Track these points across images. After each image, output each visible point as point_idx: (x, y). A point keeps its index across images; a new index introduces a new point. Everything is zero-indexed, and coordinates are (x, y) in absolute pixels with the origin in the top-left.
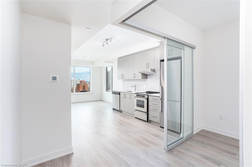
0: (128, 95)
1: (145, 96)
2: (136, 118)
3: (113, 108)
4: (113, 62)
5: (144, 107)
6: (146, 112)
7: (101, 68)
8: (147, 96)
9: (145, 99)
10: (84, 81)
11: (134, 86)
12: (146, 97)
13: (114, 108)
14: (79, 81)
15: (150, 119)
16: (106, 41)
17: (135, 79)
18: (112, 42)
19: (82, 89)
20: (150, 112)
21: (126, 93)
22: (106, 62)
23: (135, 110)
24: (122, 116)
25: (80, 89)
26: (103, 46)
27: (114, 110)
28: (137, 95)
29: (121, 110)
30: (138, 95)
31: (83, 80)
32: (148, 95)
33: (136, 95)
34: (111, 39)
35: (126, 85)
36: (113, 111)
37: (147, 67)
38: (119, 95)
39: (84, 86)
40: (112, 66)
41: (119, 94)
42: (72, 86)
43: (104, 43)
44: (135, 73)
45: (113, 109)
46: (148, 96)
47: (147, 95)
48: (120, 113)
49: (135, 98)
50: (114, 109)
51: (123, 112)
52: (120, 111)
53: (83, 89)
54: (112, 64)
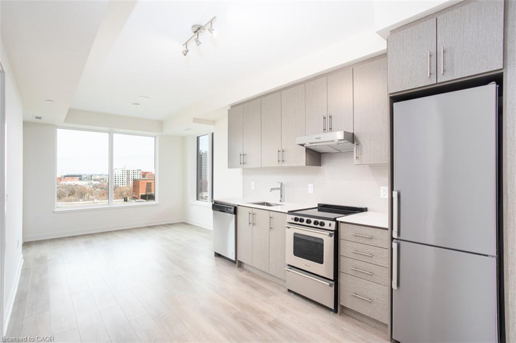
0: (263, 217)
1: (327, 223)
2: (289, 290)
3: (215, 253)
4: (214, 122)
5: (321, 261)
6: (333, 279)
7: (184, 138)
8: (334, 223)
9: (328, 233)
10: (151, 173)
11: (280, 187)
12: (330, 225)
13: (218, 252)
14: (139, 174)
15: (343, 302)
16: (194, 34)
17: (283, 165)
18: (215, 33)
19: (145, 191)
20: (343, 280)
21: (254, 211)
22: (196, 120)
23: (289, 265)
24: (244, 281)
25: (140, 190)
26: (185, 55)
27: (219, 259)
28: (296, 219)
29: (238, 259)
30: (298, 217)
31: (150, 171)
32: (337, 219)
33: (294, 217)
34: (211, 21)
35: (253, 183)
36: (215, 259)
37: (328, 127)
38: (234, 216)
39: (149, 186)
40: (213, 134)
41: (235, 212)
42: (124, 183)
43: (186, 44)
44: (284, 148)
45: (215, 256)
46: (337, 223)
47: (334, 220)
48: (235, 270)
49: (289, 228)
50: (218, 255)
51: (245, 267)
52: (238, 263)
53: (147, 191)
54: (211, 128)
